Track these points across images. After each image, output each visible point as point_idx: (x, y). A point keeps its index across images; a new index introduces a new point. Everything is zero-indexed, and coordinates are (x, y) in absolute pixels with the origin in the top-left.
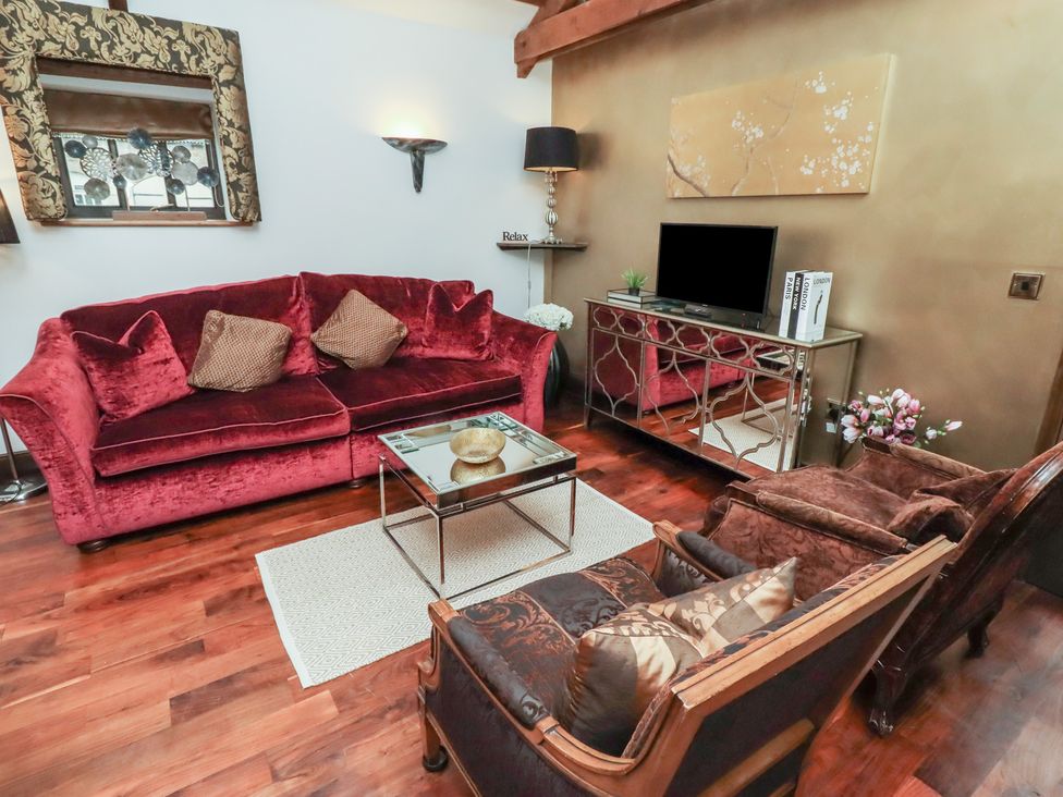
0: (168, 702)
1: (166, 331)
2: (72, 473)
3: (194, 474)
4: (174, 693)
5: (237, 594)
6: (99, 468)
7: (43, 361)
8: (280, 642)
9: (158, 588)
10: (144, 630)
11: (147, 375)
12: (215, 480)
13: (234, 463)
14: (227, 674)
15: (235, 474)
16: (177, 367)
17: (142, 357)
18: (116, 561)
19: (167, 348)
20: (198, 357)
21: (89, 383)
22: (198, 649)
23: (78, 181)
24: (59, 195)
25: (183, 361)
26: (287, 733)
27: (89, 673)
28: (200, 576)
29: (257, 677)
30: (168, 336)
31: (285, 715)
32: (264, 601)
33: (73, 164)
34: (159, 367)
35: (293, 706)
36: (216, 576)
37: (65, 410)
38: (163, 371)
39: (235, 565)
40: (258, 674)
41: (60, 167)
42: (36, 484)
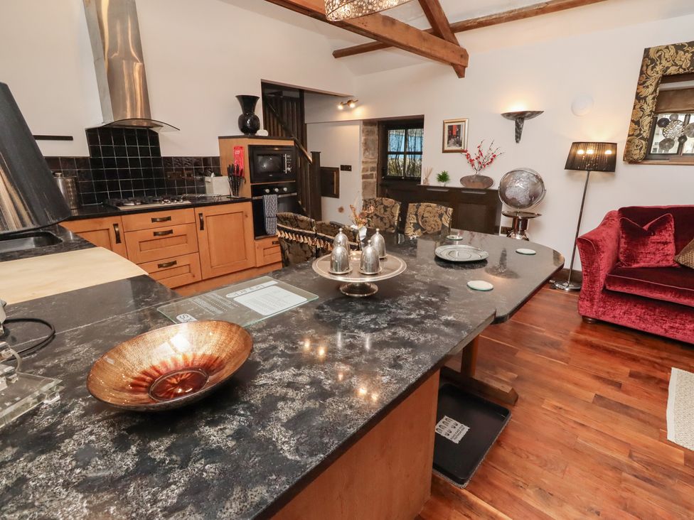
0: (594, 395)
1: (673, 226)
2: (594, 282)
3: (655, 308)
4: (598, 393)
5: (650, 378)
6: (607, 285)
7: (602, 228)
8: (665, 412)
9: (611, 352)
10: (596, 363)
11: (651, 248)
12: (666, 317)
13: (683, 313)
14: (628, 404)
15: (682, 319)
16: (671, 248)
17: (652, 237)
18: (596, 331)
19: (670, 236)
20: (688, 246)
21: (619, 244)
22: (619, 386)
23: (658, 138)
24: (644, 148)
25: (676, 246)
26: (647, 448)
27: (567, 363)
28: (634, 359)
29: (642, 416)
30: (673, 229)
31: (650, 441)
32: (666, 390)
33: (659, 130)
34: (659, 245)
35: (657, 441)
36: (643, 364)
37: (603, 252)
38: (661, 248)
39: (656, 365)
40: (644, 416)
41: (650, 133)
42: (575, 286)
